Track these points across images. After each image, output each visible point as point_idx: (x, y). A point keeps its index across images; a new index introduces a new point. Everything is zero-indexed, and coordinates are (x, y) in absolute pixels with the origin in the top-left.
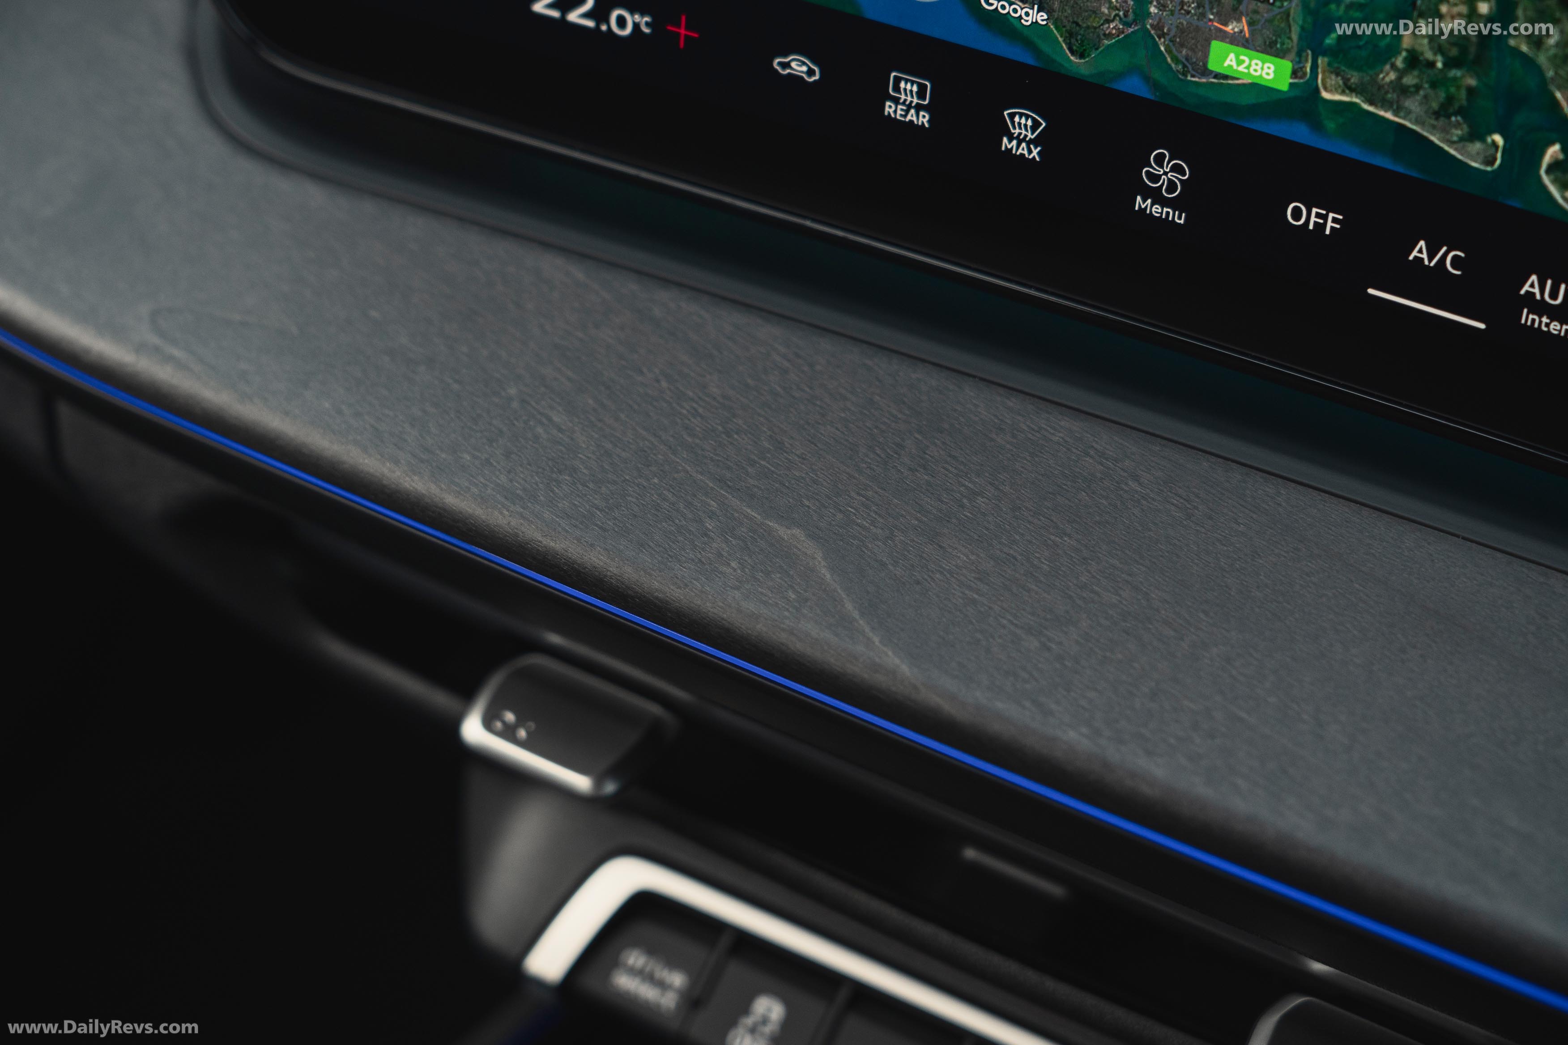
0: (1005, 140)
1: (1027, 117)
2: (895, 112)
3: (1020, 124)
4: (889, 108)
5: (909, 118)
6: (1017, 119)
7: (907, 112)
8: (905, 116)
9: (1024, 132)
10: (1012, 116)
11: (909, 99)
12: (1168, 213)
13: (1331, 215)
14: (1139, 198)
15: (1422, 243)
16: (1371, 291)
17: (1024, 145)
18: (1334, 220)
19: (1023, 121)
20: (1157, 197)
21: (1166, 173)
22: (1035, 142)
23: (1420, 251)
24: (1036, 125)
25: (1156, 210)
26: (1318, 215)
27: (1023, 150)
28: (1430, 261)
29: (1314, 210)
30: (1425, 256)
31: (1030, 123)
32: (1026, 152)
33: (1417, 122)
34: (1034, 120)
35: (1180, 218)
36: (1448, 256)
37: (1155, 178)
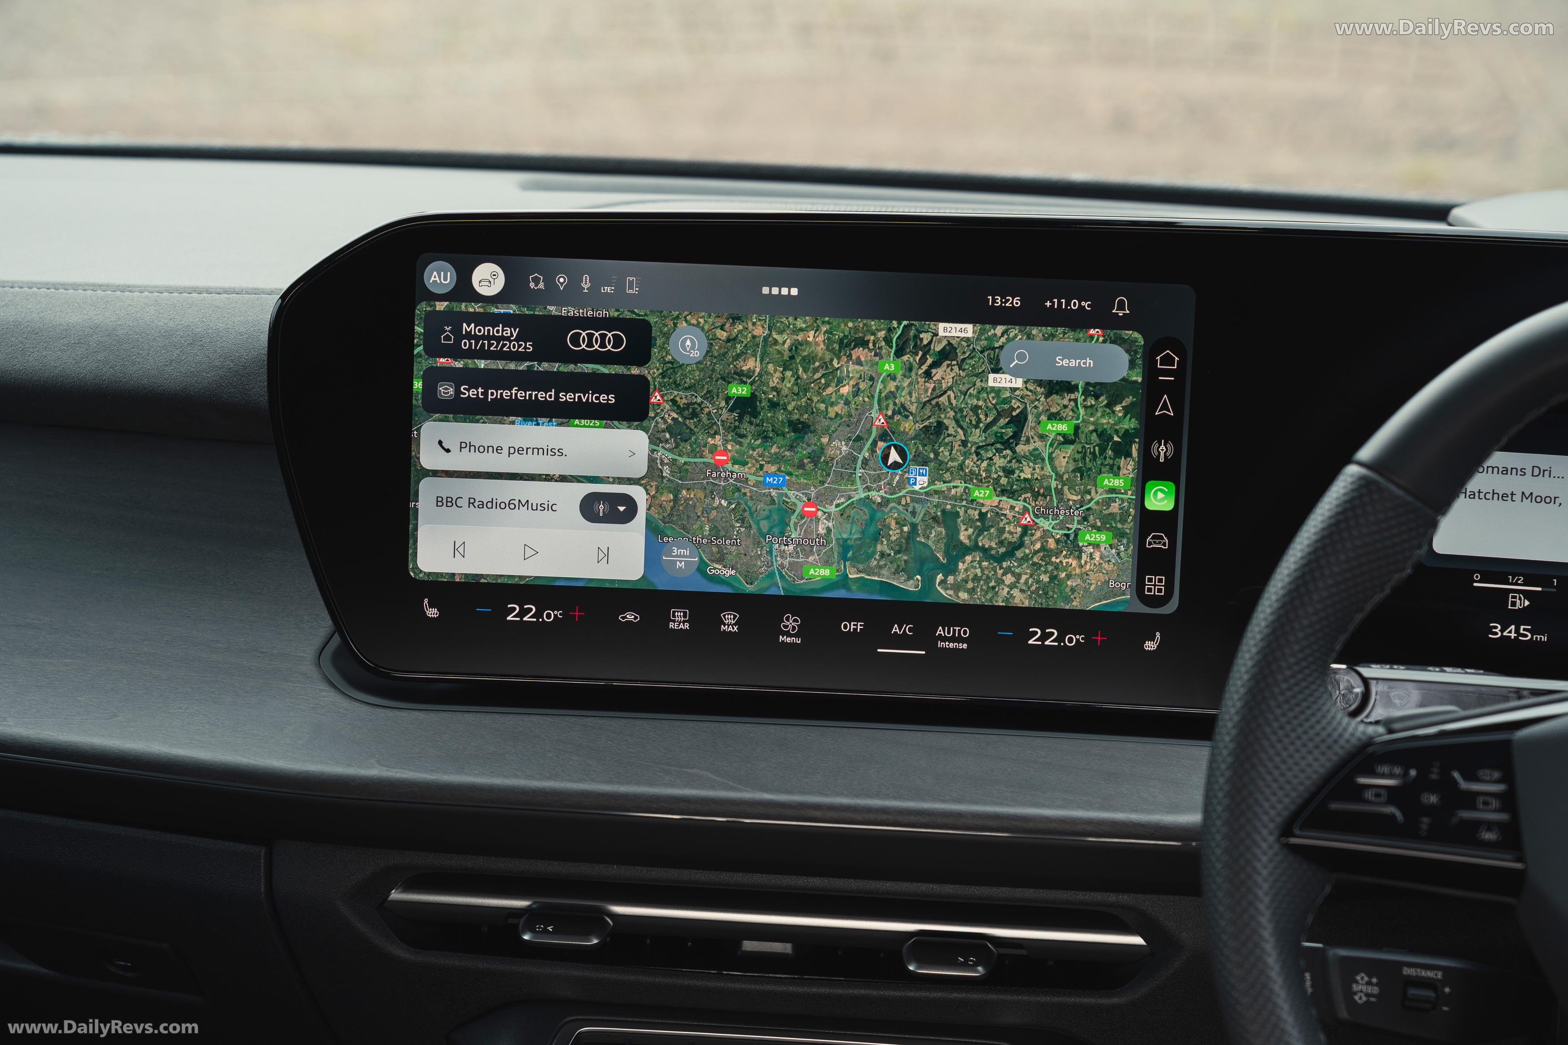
0: (722, 626)
1: (731, 614)
2: (674, 626)
3: (728, 618)
4: (671, 625)
5: (680, 627)
6: (727, 616)
7: (679, 625)
8: (678, 627)
9: (730, 621)
10: (724, 616)
11: (680, 619)
12: (793, 640)
13: (859, 623)
14: (781, 637)
15: (896, 625)
16: (879, 650)
17: (730, 626)
18: (861, 625)
19: (729, 617)
20: (788, 634)
21: (791, 624)
22: (735, 624)
23: (895, 629)
24: (735, 616)
25: (789, 640)
26: (854, 625)
27: (730, 629)
28: (900, 632)
29: (852, 623)
30: (898, 630)
31: (732, 617)
32: (732, 629)
33: (887, 578)
34: (734, 615)
35: (798, 641)
36: (907, 628)
37: (786, 627)
